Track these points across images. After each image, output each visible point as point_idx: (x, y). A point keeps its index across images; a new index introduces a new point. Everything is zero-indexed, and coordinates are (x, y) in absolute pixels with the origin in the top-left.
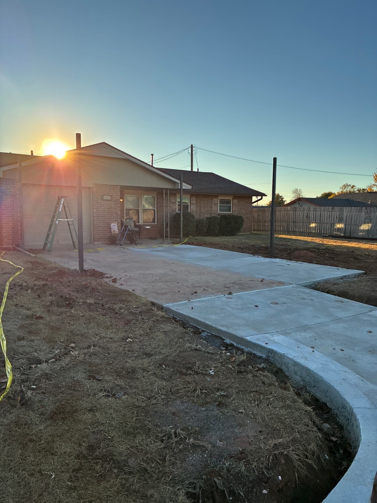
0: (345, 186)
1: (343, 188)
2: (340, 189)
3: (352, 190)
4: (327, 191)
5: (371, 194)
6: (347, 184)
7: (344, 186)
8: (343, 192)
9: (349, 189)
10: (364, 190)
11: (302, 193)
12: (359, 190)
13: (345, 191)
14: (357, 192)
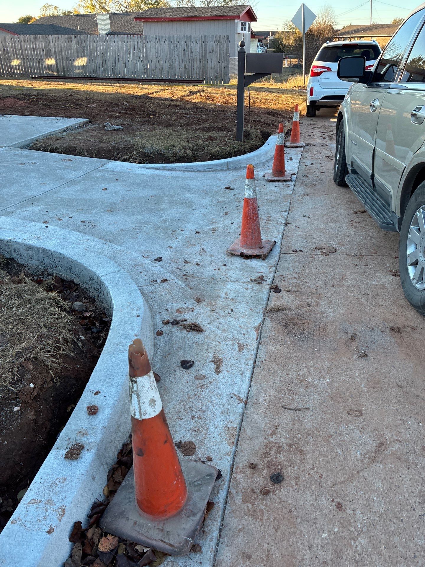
1: (45, 9)
2: (40, 11)
3: (56, 13)
4: (25, 15)
5: (78, 18)
6: (48, 4)
7: (45, 6)
8: (44, 15)
9: (50, 12)
10: (69, 12)
12: (64, 14)
13: (47, 14)
14: (62, 15)
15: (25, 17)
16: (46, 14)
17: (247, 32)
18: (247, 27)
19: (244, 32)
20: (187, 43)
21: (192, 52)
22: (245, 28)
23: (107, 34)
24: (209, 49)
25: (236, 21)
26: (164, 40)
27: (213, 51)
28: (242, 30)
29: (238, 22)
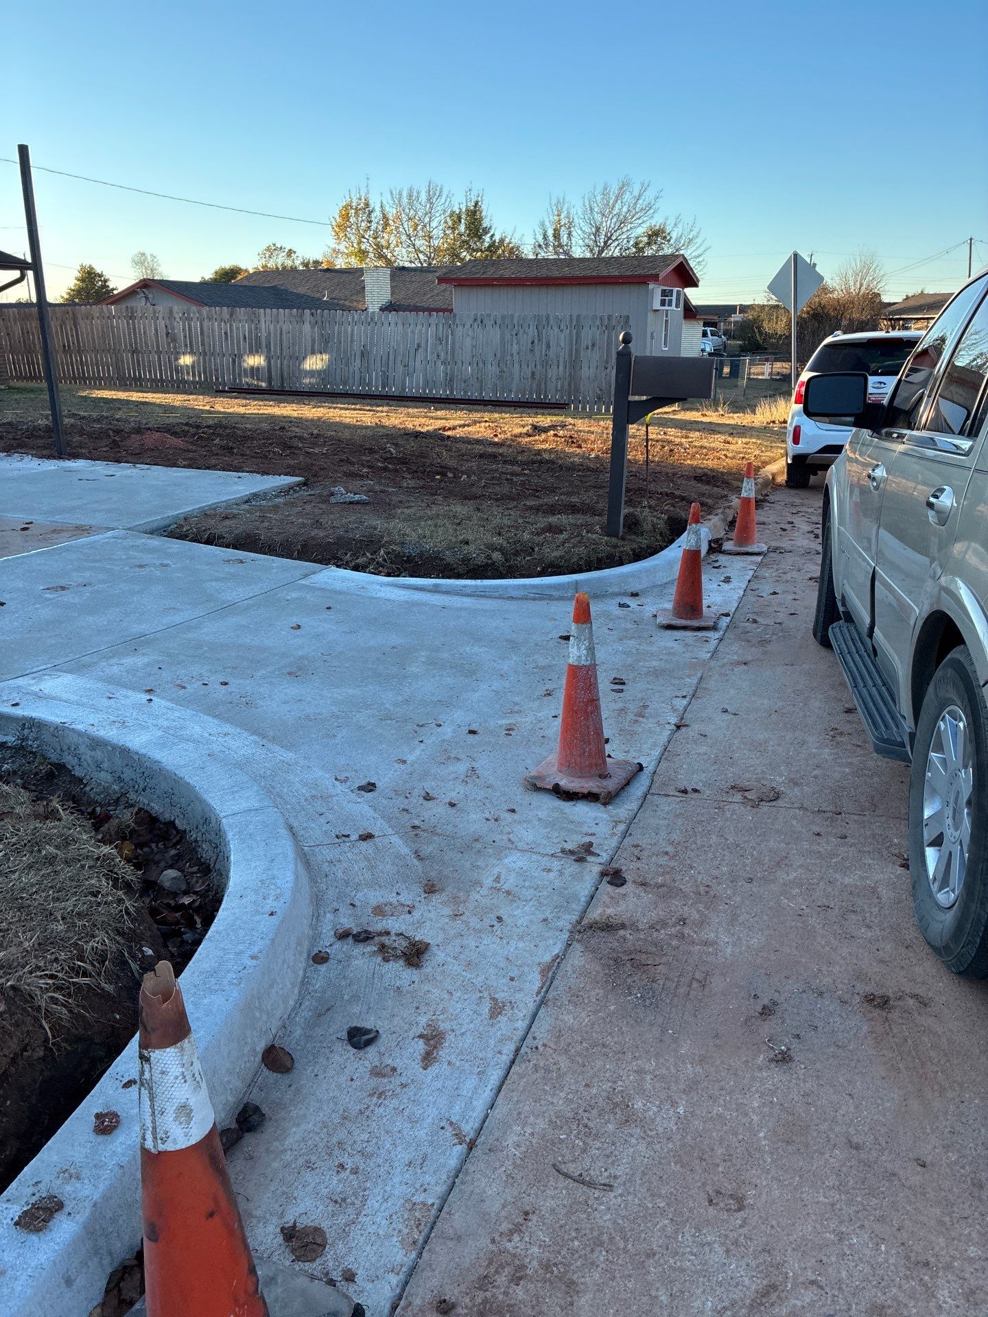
0: (272, 250)
1: (267, 255)
2: (258, 258)
3: (289, 263)
4: (227, 264)
5: (328, 275)
6: (274, 245)
7: (268, 249)
8: (266, 266)
9: (279, 261)
10: (316, 263)
11: (159, 265)
12: (306, 265)
13: (271, 264)
14: (301, 268)
15: (227, 267)
16: (269, 265)
17: (673, 307)
18: (674, 298)
19: (666, 308)
20: (540, 328)
21: (548, 346)
22: (670, 301)
23: (382, 309)
24: (586, 340)
25: (651, 286)
26: (492, 322)
27: (593, 345)
28: (663, 303)
29: (656, 290)
